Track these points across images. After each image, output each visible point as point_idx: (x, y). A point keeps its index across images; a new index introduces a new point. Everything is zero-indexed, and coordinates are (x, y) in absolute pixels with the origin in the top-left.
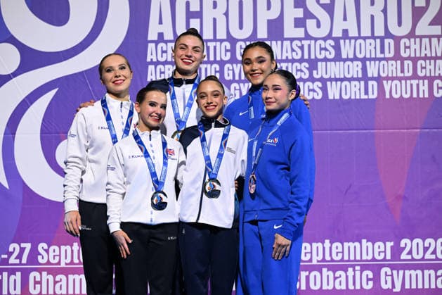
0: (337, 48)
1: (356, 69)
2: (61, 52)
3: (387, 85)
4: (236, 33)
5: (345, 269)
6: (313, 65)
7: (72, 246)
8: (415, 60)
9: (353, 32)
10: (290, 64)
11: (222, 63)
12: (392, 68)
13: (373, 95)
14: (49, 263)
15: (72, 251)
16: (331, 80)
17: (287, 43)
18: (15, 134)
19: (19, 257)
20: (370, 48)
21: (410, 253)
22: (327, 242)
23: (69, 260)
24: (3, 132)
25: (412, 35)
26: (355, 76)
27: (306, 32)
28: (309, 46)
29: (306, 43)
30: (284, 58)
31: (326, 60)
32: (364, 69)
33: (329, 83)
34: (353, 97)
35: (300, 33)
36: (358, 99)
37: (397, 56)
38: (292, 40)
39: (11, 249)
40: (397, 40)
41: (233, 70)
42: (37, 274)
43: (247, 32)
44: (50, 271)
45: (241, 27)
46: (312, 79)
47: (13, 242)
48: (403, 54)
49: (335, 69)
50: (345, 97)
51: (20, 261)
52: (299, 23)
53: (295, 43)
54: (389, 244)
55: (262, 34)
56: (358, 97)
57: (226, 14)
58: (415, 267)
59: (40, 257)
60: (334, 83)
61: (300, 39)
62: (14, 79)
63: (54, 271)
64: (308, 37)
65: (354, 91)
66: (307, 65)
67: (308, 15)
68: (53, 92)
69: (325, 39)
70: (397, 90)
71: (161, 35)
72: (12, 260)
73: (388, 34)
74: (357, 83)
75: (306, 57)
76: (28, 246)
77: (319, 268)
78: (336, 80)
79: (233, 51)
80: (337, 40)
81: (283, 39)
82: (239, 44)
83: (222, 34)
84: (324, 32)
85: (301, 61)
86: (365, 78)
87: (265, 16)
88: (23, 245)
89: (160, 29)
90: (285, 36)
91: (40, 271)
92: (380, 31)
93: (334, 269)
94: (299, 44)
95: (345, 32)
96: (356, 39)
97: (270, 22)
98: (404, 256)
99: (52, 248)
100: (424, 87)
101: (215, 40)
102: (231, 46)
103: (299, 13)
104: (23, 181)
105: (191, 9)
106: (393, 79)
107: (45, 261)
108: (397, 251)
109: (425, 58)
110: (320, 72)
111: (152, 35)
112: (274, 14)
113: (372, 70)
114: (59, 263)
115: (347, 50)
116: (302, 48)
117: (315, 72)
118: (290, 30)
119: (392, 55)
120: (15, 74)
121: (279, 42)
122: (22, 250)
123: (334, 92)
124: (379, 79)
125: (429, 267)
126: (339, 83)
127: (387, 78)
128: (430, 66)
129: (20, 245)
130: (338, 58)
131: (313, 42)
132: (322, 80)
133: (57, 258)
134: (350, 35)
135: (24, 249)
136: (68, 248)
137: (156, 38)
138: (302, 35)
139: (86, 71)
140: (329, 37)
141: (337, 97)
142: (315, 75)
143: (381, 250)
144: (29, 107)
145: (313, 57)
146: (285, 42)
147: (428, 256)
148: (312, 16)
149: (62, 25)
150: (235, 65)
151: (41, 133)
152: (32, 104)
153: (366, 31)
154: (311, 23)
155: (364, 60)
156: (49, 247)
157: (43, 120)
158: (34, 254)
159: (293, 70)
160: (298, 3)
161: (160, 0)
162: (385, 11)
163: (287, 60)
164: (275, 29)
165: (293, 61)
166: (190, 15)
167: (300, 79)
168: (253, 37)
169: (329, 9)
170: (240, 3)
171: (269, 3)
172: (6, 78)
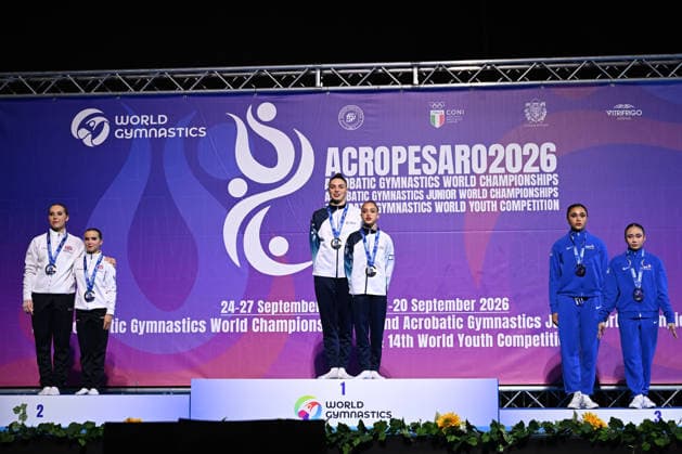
0: (441, 181)
1: (452, 194)
3: (472, 204)
4: (379, 172)
5: (446, 316)
6: (426, 191)
7: (278, 302)
8: (489, 189)
9: (451, 172)
10: (412, 191)
11: (371, 191)
12: (474, 193)
13: (463, 210)
14: (264, 312)
15: (279, 306)
16: (437, 201)
17: (410, 178)
19: (246, 309)
20: (461, 181)
21: (486, 307)
22: (435, 300)
23: (277, 311)
25: (487, 173)
26: (452, 198)
27: (422, 171)
28: (424, 180)
29: (422, 178)
31: (434, 188)
32: (458, 194)
34: (451, 211)
35: (418, 172)
36: (454, 213)
37: (478, 186)
38: (413, 176)
39: (241, 304)
40: (478, 176)
41: (377, 195)
42: (257, 320)
43: (386, 171)
44: (265, 318)
45: (382, 168)
46: (425, 200)
47: (243, 300)
48: (481, 185)
49: (440, 194)
50: (446, 211)
51: (247, 311)
52: (418, 166)
53: (415, 178)
54: (473, 301)
55: (395, 172)
56: (454, 211)
57: (373, 161)
58: (489, 316)
59: (259, 309)
60: (439, 203)
61: (418, 176)
62: (243, 200)
63: (268, 317)
64: (423, 174)
65: (451, 207)
66: (422, 192)
67: (424, 161)
68: (267, 209)
69: (433, 176)
70: (477, 207)
72: (242, 311)
73: (472, 173)
74: (453, 202)
75: (422, 186)
76: (252, 302)
77: (430, 316)
78: (441, 201)
79: (377, 183)
80: (441, 176)
81: (408, 176)
82: (381, 179)
83: (370, 173)
84: (433, 171)
85: (419, 189)
86: (458, 199)
87: (396, 162)
88: (249, 302)
89: (333, 169)
90: (410, 174)
91: (259, 317)
92: (467, 171)
93: (439, 316)
94: (418, 179)
95: (446, 171)
96: (453, 175)
97: (400, 165)
98: (482, 309)
99: (266, 304)
100: (494, 205)
101: (366, 176)
102: (376, 180)
103: (418, 160)
104: (249, 264)
105: (352, 157)
106: (475, 200)
107: (262, 311)
108: (478, 305)
109: (495, 187)
110: (431, 195)
111: (328, 174)
112: (402, 160)
113: (463, 195)
114: (271, 313)
115: (447, 182)
116: (419, 181)
117: (427, 196)
118: (412, 170)
119: (474, 185)
120: (244, 197)
121: (406, 178)
122: (248, 305)
123: (439, 208)
124: (467, 200)
125: (497, 315)
126: (442, 203)
127: (472, 200)
128: (498, 192)
129: (247, 302)
130: (442, 187)
131: (426, 177)
132: (432, 201)
133: (270, 310)
134: (449, 173)
136: (276, 303)
138: (420, 173)
140: (436, 174)
141: (441, 211)
143: (468, 305)
145: (426, 187)
147: (497, 308)
148: (426, 162)
149: (273, 167)
150: (378, 192)
153: (459, 171)
154: (425, 166)
155: (457, 189)
157: (261, 226)
158: (255, 307)
159: (414, 195)
160: (418, 154)
161: (333, 152)
162: (470, 159)
163: (410, 189)
164: (403, 170)
165: (414, 189)
166: (351, 161)
167: (418, 200)
168: (390, 175)
169: (436, 157)
170: (382, 153)
171: (399, 153)
172: (239, 200)
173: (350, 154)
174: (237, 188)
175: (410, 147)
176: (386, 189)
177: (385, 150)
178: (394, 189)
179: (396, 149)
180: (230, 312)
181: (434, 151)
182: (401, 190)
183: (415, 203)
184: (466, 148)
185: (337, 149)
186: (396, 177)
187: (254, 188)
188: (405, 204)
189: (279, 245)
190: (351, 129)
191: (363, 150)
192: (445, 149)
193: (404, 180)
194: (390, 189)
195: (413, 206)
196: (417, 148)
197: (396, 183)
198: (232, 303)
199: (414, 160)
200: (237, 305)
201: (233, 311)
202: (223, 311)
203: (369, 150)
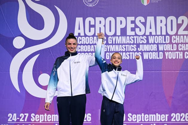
0: (147, 39)
1: (154, 47)
2: (41, 40)
3: (166, 54)
4: (108, 33)
6: (138, 45)
7: (44, 115)
8: (178, 44)
9: (154, 33)
10: (129, 45)
12: (168, 47)
13: (161, 57)
14: (35, 121)
15: (44, 117)
16: (145, 51)
17: (128, 37)
18: (23, 71)
19: (24, 119)
20: (160, 39)
21: (175, 119)
22: (143, 114)
23: (43, 120)
24: (18, 71)
25: (176, 34)
26: (154, 50)
27: (135, 33)
28: (137, 38)
29: (135, 37)
30: (127, 43)
31: (143, 44)
32: (158, 48)
33: (144, 53)
34: (153, 58)
35: (133, 33)
36: (155, 59)
37: (171, 43)
38: (130, 36)
39: (21, 116)
40: (171, 36)
41: (107, 47)
43: (112, 33)
45: (110, 31)
46: (137, 51)
47: (22, 113)
48: (173, 42)
49: (146, 48)
50: (150, 58)
51: (24, 120)
52: (133, 29)
53: (131, 37)
54: (167, 115)
55: (119, 33)
56: (155, 58)
57: (105, 26)
59: (32, 119)
60: (146, 53)
61: (133, 36)
62: (22, 50)
64: (136, 35)
65: (154, 56)
66: (136, 46)
67: (136, 26)
68: (37, 56)
69: (143, 36)
70: (170, 56)
71: (79, 34)
72: (21, 120)
73: (167, 34)
74: (155, 53)
75: (135, 43)
76: (27, 115)
78: (147, 52)
79: (107, 40)
80: (147, 36)
81: (126, 36)
82: (109, 38)
84: (142, 33)
85: (133, 44)
86: (158, 51)
87: (119, 27)
88: (25, 114)
89: (79, 31)
90: (127, 35)
92: (164, 33)
94: (133, 38)
95: (151, 33)
96: (155, 36)
97: (121, 29)
98: (173, 120)
99: (36, 116)
100: (181, 55)
102: (106, 38)
103: (133, 26)
104: (26, 90)
105: (91, 24)
106: (169, 51)
107: (34, 120)
108: (170, 118)
109: (182, 43)
110: (141, 48)
112: (123, 26)
113: (161, 48)
114: (39, 121)
115: (151, 40)
116: (134, 39)
117: (139, 48)
118: (129, 32)
119: (169, 42)
120: (23, 48)
121: (125, 37)
122: (25, 116)
123: (146, 56)
124: (164, 52)
126: (148, 53)
127: (167, 51)
128: (183, 46)
129: (24, 114)
130: (148, 43)
131: (138, 37)
132: (141, 51)
133: (38, 119)
134: (153, 34)
135: (26, 115)
136: (43, 115)
137: (77, 35)
138: (134, 34)
139: (50, 47)
140: (144, 35)
141: (147, 58)
142: (139, 50)
143: (164, 117)
144: (28, 61)
145: (138, 43)
146: (127, 37)
147: (182, 120)
148: (138, 27)
149: (41, 30)
150: (108, 46)
151: (33, 71)
152: (29, 60)
153: (159, 33)
154: (137, 30)
155: (158, 44)
156: (35, 115)
157: (34, 66)
158: (30, 117)
159: (130, 48)
160: (133, 22)
161: (79, 20)
162: (166, 25)
163: (128, 44)
164: (124, 32)
165: (130, 44)
166: (91, 26)
167: (133, 51)
168: (115, 35)
169: (145, 24)
170: (110, 21)
171: (121, 22)
172: (20, 50)
173: (90, 22)
174: (18, 43)
175: (128, 18)
176: (112, 44)
177: (112, 19)
178: (117, 44)
179: (119, 19)
180: (13, 121)
181: (143, 20)
182: (122, 44)
183: (131, 53)
184: (163, 18)
185: (82, 18)
186: (119, 36)
187: (29, 43)
188: (124, 53)
189: (44, 78)
190: (91, 6)
191: (98, 19)
192: (150, 19)
193: (124, 38)
194: (115, 44)
195: (130, 55)
196: (133, 18)
197: (119, 40)
198: (15, 115)
199: (130, 26)
200: (18, 116)
201: (15, 120)
202: (9, 120)
203: (102, 19)
